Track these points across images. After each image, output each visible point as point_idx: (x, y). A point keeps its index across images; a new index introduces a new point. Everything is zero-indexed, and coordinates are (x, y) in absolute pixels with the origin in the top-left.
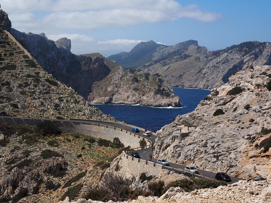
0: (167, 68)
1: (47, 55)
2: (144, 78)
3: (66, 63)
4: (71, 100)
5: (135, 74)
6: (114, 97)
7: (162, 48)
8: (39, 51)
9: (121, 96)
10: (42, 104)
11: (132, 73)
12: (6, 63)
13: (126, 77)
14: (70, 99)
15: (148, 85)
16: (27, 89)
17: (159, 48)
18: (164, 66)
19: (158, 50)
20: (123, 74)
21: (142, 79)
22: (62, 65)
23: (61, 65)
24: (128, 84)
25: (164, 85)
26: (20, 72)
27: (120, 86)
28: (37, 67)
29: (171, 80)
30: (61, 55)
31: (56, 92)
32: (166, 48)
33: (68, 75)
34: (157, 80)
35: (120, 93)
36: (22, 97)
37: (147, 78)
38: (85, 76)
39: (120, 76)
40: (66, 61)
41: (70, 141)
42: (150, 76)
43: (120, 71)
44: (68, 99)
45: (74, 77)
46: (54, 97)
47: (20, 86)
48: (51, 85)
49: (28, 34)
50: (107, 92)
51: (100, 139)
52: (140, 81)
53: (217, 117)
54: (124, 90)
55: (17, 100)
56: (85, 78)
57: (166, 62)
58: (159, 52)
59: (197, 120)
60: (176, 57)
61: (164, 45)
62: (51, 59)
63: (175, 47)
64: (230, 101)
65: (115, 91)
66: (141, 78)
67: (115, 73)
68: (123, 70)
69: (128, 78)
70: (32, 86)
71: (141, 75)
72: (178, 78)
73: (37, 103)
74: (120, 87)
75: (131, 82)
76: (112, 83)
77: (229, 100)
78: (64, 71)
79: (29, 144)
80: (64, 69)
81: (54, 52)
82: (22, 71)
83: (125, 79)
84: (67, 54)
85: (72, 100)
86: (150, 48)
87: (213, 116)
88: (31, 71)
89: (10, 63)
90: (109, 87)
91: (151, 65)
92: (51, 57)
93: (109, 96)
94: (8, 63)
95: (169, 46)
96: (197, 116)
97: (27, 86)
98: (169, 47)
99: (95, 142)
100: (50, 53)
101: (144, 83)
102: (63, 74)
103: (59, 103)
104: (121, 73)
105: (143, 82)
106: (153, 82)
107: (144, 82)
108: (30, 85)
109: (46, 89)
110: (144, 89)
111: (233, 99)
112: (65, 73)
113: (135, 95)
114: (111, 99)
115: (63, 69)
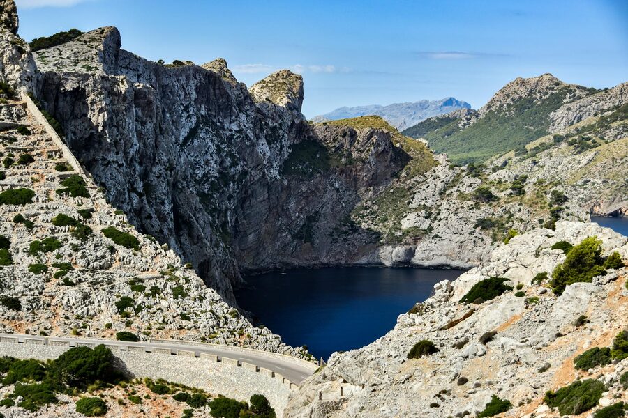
0: (588, 158)
1: (226, 126)
2: (509, 191)
3: (282, 146)
4: (165, 287)
5: (484, 177)
6: (419, 246)
7: (580, 98)
8: (203, 113)
9: (441, 242)
10: (86, 297)
11: (474, 176)
12: (7, 185)
13: (456, 188)
14: (163, 284)
15: (520, 211)
16: (50, 258)
17: (568, 95)
18: (580, 152)
19: (567, 103)
20: (448, 178)
21: (502, 194)
22: (268, 154)
23: (264, 154)
24: (462, 208)
25: (570, 212)
26: (42, 208)
27: (438, 214)
28: (88, 196)
29: (600, 193)
30: (267, 124)
31: (130, 263)
32: (592, 97)
33: (285, 182)
34: (549, 197)
35: (436, 236)
36: (35, 280)
37: (519, 191)
38: (337, 186)
39: (440, 185)
40: (281, 142)
41: (138, 401)
42: (529, 185)
43: (439, 168)
44: (158, 285)
45: (304, 189)
46: (121, 278)
47: (34, 249)
48: (117, 247)
49: (170, 66)
50: (401, 234)
51: (220, 395)
52: (498, 199)
53: (414, 361)
54: (449, 225)
55: (20, 288)
56: (337, 190)
57: (589, 139)
58: (569, 109)
59: (368, 367)
60: (619, 122)
61: (585, 89)
62: (237, 138)
63: (619, 93)
64: (464, 319)
65: (425, 230)
66: (502, 191)
67: (424, 176)
68: (448, 167)
69: (462, 189)
70: (66, 250)
71: (500, 182)
72: (623, 188)
73: (73, 294)
74: (438, 217)
75: (470, 203)
76: (414, 205)
77: (461, 315)
78: (275, 173)
79: (27, 408)
80: (275, 166)
81: (244, 116)
82: (47, 208)
83: (455, 194)
84: (283, 120)
85: (168, 286)
86: (543, 98)
87: (406, 360)
88: (70, 206)
89: (17, 186)
90: (406, 216)
91: (544, 147)
92: (236, 131)
93: (406, 244)
94: (13, 186)
95: (600, 91)
96: (368, 358)
97: (51, 250)
98: (598, 95)
99: (203, 404)
100: (234, 118)
101: (510, 205)
102: (271, 178)
103: (131, 296)
104: (442, 175)
105: (505, 202)
106: (537, 203)
107: (509, 203)
108: (60, 245)
109: (103, 257)
110: (508, 222)
111: (472, 312)
112: (278, 177)
113: (483, 240)
114: (411, 253)
115: (272, 166)
